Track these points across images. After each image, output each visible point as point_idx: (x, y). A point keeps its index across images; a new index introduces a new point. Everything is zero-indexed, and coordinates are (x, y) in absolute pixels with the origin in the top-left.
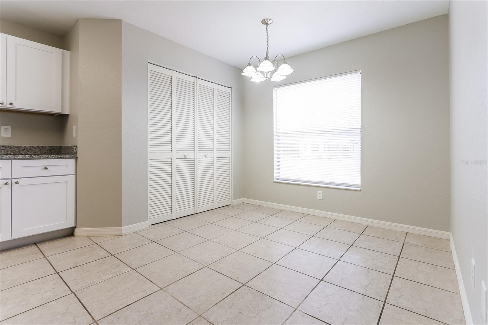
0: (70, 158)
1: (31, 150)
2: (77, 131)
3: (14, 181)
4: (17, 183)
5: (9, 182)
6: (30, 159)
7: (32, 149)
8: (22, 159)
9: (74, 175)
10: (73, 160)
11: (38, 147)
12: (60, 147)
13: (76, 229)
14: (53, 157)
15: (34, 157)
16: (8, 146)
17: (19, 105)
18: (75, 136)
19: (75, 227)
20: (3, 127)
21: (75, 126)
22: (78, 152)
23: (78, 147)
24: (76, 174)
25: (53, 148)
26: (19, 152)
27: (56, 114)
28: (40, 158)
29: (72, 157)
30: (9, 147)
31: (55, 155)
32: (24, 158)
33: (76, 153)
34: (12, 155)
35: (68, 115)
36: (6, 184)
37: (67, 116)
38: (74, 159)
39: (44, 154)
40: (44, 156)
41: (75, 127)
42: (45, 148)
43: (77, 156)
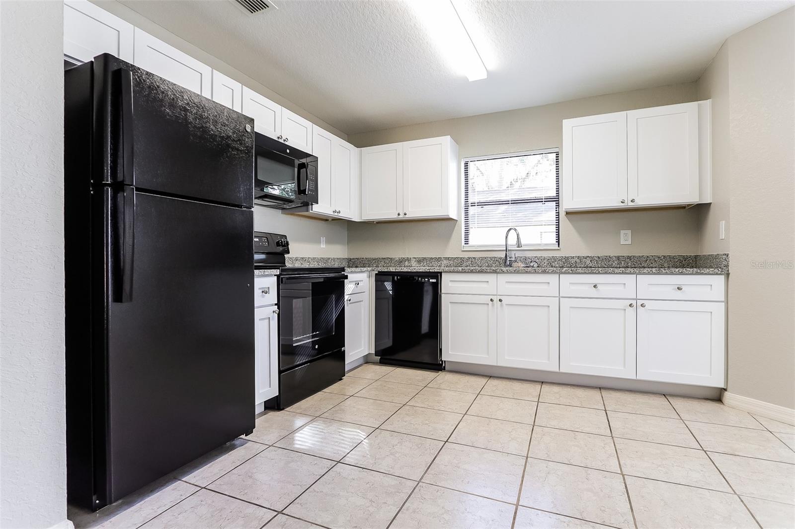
0: (717, 274)
1: (655, 261)
2: (727, 229)
3: (640, 303)
4: (642, 305)
5: (634, 302)
6: (658, 274)
7: (656, 259)
8: (649, 274)
9: (724, 303)
10: (722, 278)
11: (664, 256)
12: (696, 257)
13: (726, 393)
14: (690, 272)
15: (664, 271)
16: (628, 256)
17: (643, 201)
18: (724, 238)
19: (725, 390)
20: (622, 232)
21: (724, 222)
22: (730, 264)
23: (729, 256)
24: (727, 302)
25: (685, 258)
26: (641, 264)
27: (689, 205)
28: (672, 274)
29: (720, 272)
30: (629, 258)
31: (692, 270)
32: (651, 272)
33: (727, 266)
34: (632, 267)
35: (710, 204)
36: (630, 305)
37: (707, 206)
38: (724, 276)
39: (676, 268)
40: (677, 270)
41: (723, 224)
42: (674, 257)
43: (728, 271)
